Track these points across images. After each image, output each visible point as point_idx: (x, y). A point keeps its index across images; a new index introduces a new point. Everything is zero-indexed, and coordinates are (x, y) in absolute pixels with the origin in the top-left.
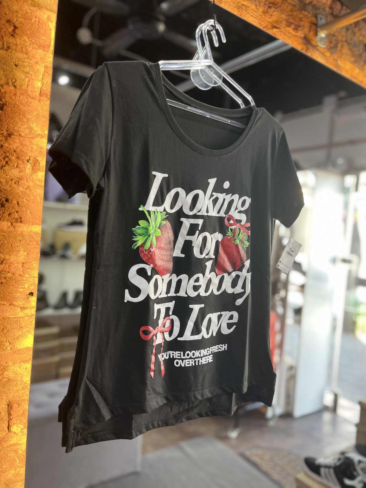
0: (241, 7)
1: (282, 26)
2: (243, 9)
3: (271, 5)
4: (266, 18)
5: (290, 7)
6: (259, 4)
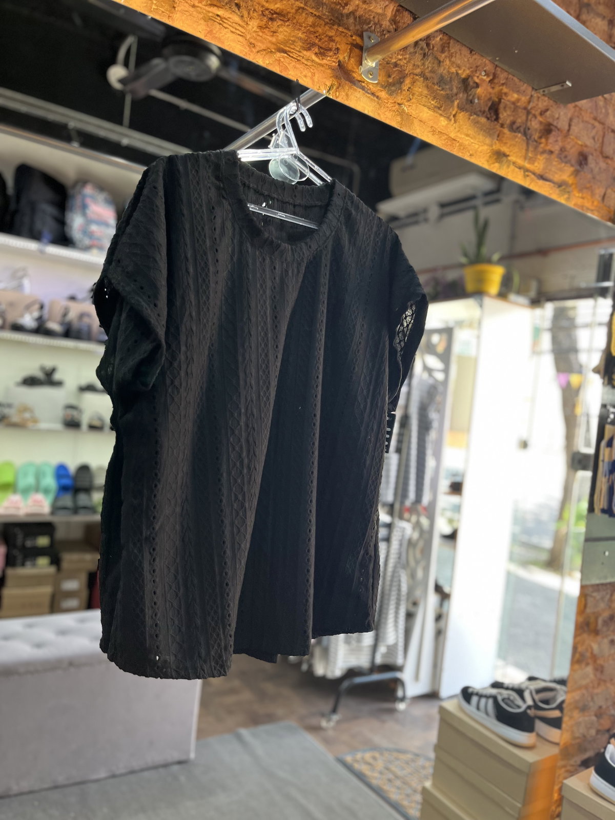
0: (213, 18)
1: (294, 49)
2: (215, 21)
3: (275, 16)
4: (265, 36)
5: (311, 20)
6: (249, 13)
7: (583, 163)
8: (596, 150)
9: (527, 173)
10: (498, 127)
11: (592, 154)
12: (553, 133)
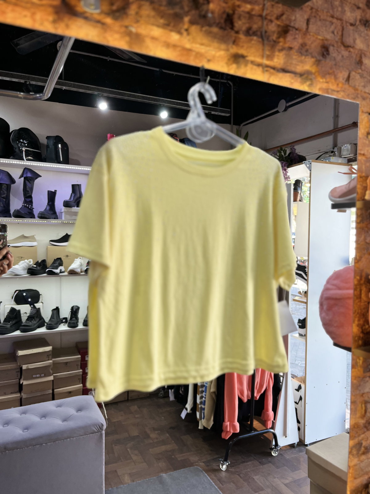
7: (325, 53)
8: (337, 42)
9: (266, 69)
10: (233, 33)
11: (333, 46)
12: (291, 32)
